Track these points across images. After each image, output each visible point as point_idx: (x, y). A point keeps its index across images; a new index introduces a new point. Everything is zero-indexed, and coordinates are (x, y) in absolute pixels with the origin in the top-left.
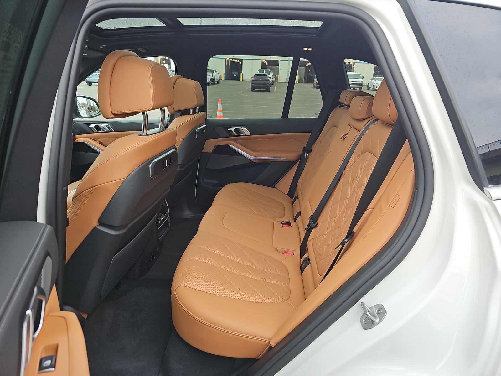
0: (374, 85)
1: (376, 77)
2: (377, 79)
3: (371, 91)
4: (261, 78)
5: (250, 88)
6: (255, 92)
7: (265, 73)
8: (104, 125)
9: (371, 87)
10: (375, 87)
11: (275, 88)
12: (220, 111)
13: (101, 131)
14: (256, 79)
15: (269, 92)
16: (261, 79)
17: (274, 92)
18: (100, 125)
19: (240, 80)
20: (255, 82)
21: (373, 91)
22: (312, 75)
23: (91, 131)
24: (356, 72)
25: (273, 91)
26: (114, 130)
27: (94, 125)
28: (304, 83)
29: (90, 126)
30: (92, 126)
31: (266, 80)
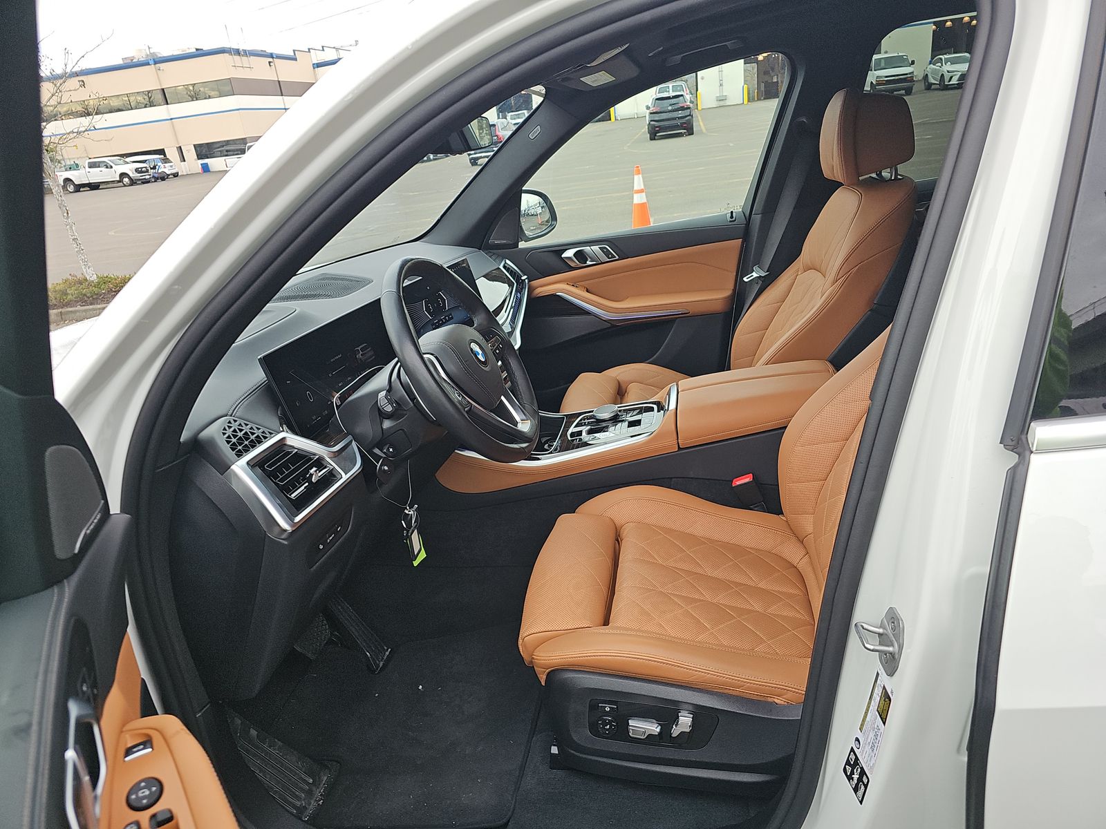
0: (943, 75)
1: (946, 56)
2: (947, 60)
3: (936, 92)
4: (670, 105)
5: (645, 131)
6: (657, 139)
7: (673, 91)
8: (596, 248)
9: (936, 82)
10: (947, 79)
11: (701, 124)
12: (641, 191)
13: (589, 263)
14: (657, 109)
15: (693, 134)
16: (670, 108)
17: (703, 133)
18: (587, 249)
19: (610, 120)
20: (657, 117)
21: (942, 90)
22: (775, 80)
23: (566, 266)
24: (886, 52)
25: (701, 132)
26: (617, 257)
27: (574, 251)
28: (759, 99)
29: (563, 256)
30: (569, 253)
31: (683, 109)
